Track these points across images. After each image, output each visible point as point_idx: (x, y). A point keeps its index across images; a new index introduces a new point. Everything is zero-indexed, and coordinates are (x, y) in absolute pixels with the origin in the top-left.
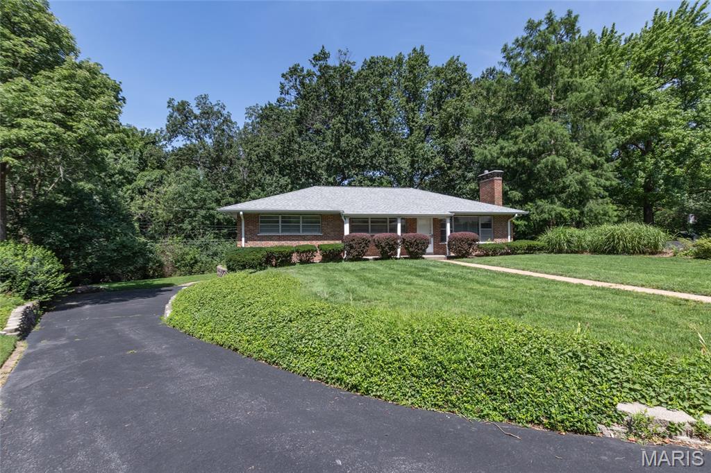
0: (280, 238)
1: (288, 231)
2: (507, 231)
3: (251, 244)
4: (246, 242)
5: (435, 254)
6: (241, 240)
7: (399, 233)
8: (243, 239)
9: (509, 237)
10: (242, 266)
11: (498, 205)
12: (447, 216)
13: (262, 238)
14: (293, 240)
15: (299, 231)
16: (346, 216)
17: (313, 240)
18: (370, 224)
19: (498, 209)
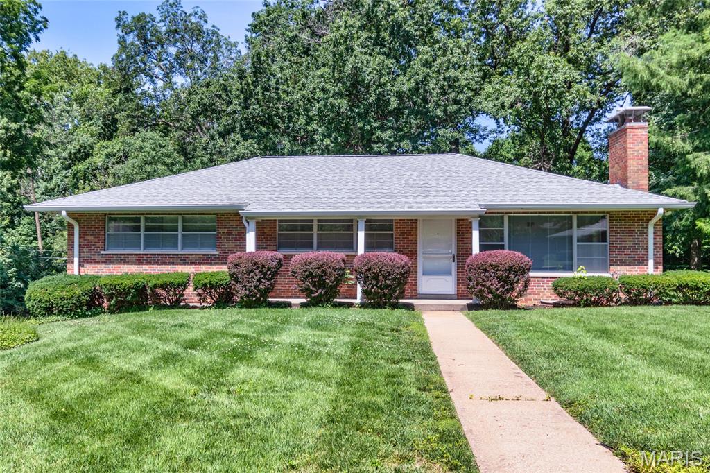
0: (140, 260)
1: (157, 246)
2: (647, 249)
3: (90, 270)
4: (81, 264)
5: (458, 299)
6: (73, 262)
7: (361, 250)
8: (76, 260)
9: (651, 262)
10: (45, 308)
11: (638, 188)
12: (474, 215)
13: (109, 260)
14: (165, 263)
15: (175, 246)
16: (250, 217)
17: (200, 263)
18: (315, 232)
19: (635, 197)
